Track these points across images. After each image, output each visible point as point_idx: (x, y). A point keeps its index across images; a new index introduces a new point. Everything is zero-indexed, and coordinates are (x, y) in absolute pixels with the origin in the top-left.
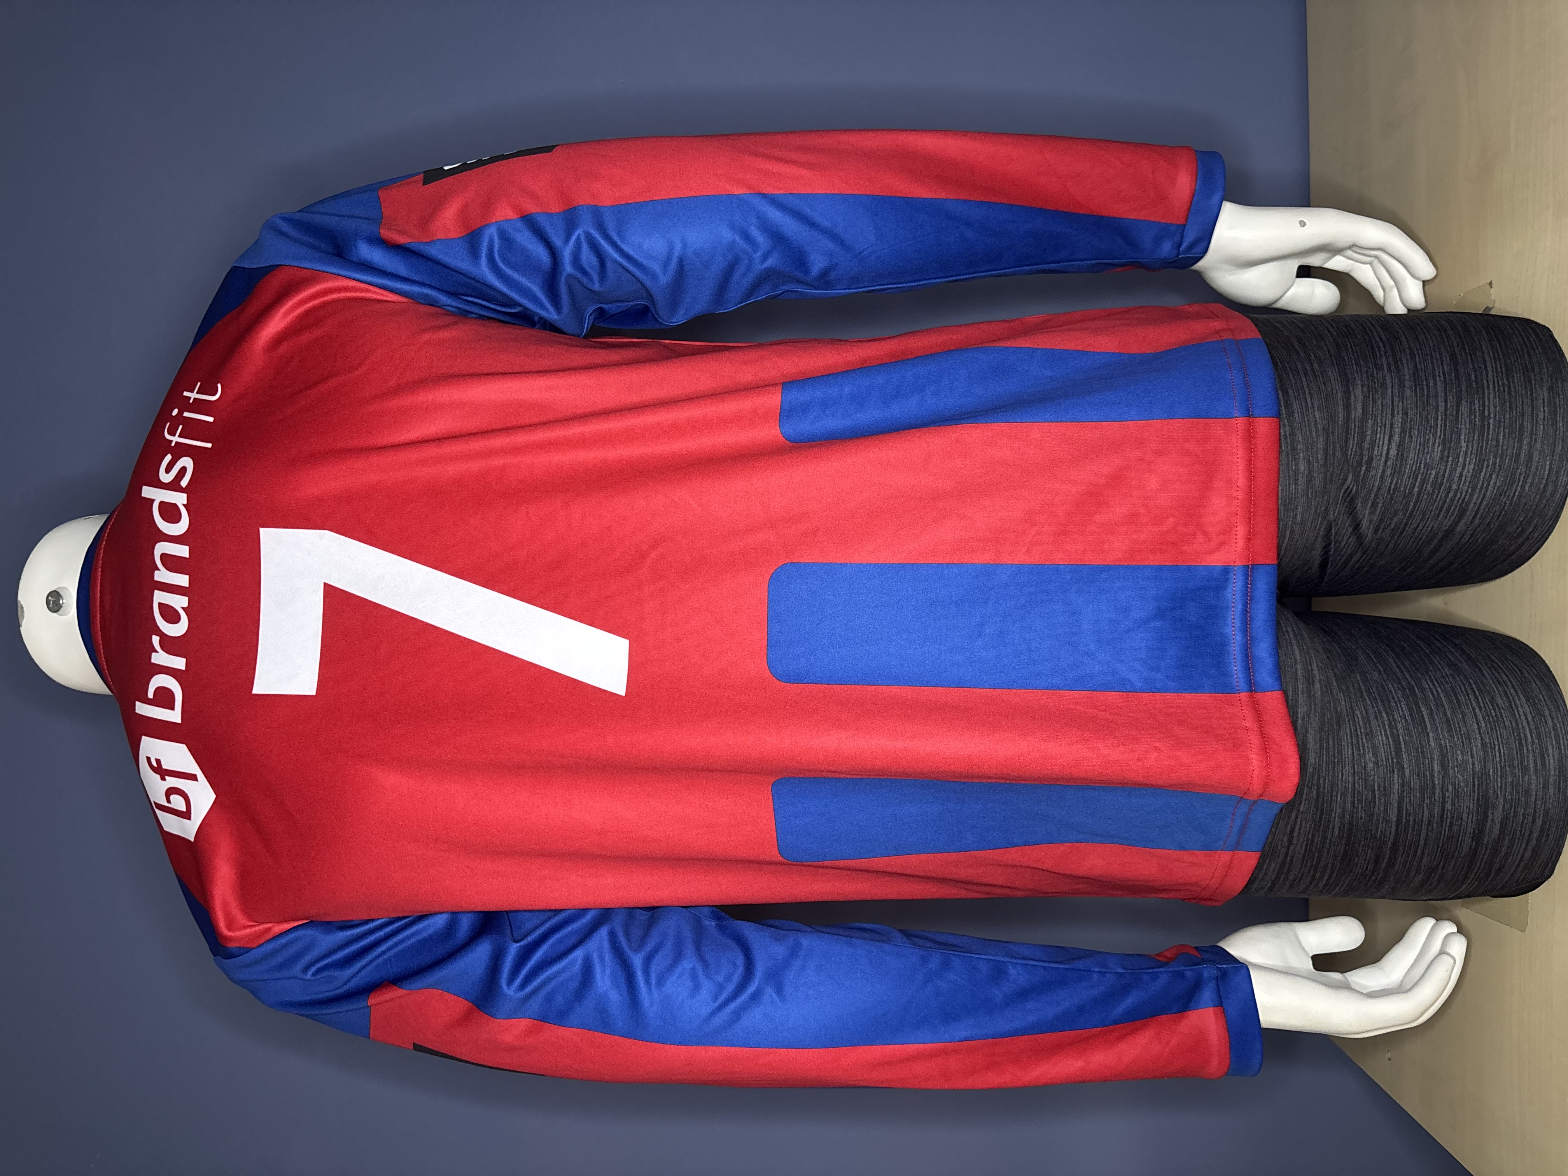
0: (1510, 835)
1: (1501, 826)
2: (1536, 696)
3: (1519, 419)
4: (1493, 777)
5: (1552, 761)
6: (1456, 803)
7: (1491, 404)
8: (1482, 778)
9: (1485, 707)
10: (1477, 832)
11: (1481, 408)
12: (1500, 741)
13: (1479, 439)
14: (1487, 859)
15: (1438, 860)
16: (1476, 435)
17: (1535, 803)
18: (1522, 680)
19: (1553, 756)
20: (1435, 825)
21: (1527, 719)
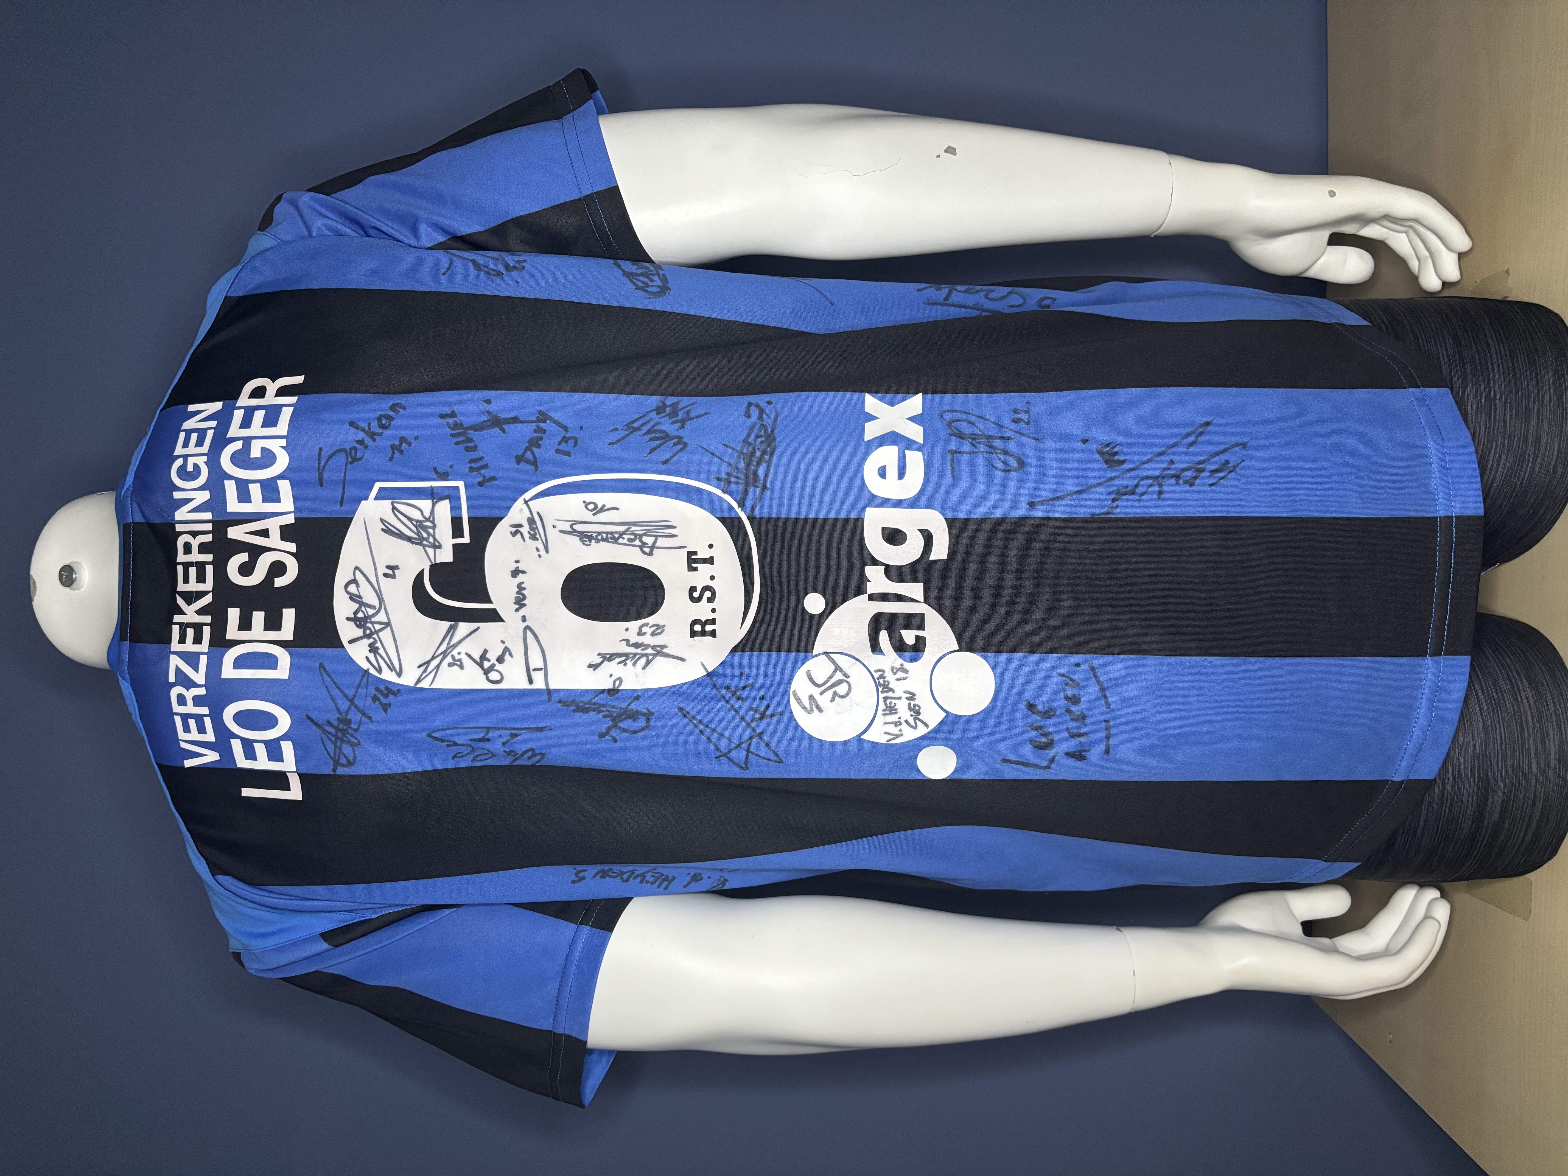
0: (1510, 817)
1: (1501, 808)
2: (1539, 680)
3: (1525, 400)
4: (1494, 760)
5: (1552, 746)
6: (1456, 785)
7: (1497, 386)
8: (1483, 760)
9: (1488, 691)
10: (1477, 814)
11: (1487, 390)
12: (1501, 724)
13: (1486, 420)
14: (1487, 841)
15: (1437, 841)
16: (1483, 416)
17: (1536, 786)
18: (1526, 665)
19: (1554, 741)
20: (1435, 806)
21: (1528, 702)
